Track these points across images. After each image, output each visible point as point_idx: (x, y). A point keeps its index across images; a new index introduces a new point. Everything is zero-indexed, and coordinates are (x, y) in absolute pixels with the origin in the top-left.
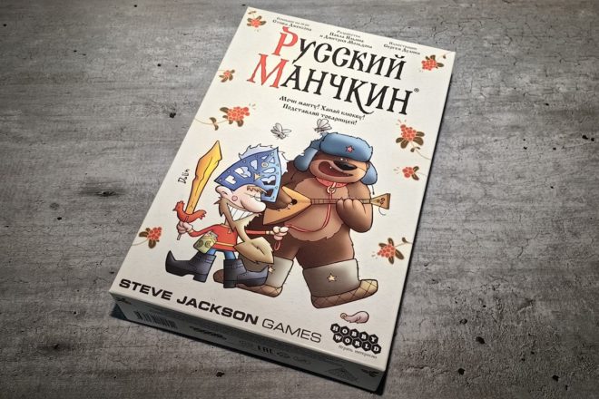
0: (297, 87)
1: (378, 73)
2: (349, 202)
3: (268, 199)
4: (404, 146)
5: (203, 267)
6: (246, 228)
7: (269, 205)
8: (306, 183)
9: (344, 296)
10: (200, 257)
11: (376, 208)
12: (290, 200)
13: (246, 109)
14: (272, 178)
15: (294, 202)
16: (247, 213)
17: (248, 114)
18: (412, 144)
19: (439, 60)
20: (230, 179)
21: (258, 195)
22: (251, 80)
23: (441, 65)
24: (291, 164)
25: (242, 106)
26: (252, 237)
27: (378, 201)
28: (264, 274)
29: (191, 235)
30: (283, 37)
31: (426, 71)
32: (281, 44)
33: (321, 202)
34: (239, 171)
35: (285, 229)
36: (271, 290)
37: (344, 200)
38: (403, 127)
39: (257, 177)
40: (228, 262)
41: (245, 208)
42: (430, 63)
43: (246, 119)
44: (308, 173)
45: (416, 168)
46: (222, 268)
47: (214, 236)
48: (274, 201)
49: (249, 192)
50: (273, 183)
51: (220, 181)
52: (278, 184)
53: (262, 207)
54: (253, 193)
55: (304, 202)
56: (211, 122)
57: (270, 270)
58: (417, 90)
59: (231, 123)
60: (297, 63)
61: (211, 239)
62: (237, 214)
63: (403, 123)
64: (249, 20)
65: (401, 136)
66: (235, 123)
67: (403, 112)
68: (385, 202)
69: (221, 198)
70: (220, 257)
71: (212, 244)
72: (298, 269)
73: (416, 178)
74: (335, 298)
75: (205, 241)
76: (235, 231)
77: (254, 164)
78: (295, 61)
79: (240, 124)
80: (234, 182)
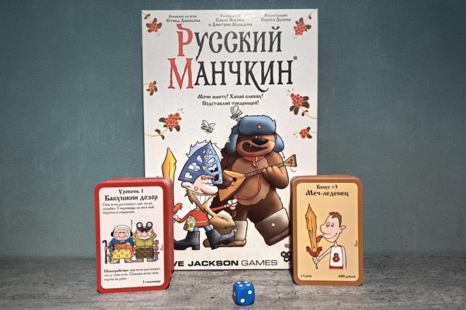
0: (207, 83)
1: (263, 50)
2: (270, 169)
3: (218, 182)
4: (296, 113)
5: (195, 240)
6: (211, 207)
7: (220, 187)
8: (238, 163)
9: (283, 234)
10: (190, 235)
11: (288, 168)
12: (231, 179)
13: (177, 115)
14: (215, 166)
15: (235, 179)
16: (208, 197)
17: (180, 119)
18: (302, 109)
19: (306, 22)
20: (188, 175)
21: (210, 181)
22: (171, 87)
23: (309, 27)
24: (224, 151)
25: (174, 114)
26: (217, 212)
27: (289, 162)
28: (232, 234)
29: (179, 222)
30: (181, 35)
31: (299, 36)
32: (181, 44)
33: (252, 174)
34: (191, 167)
35: (235, 201)
36: (240, 243)
37: (266, 168)
38: (292, 95)
39: (204, 168)
40: (208, 233)
41: (205, 194)
42: (301, 27)
43: (180, 123)
44: (237, 155)
45: (309, 129)
46: (206, 238)
47: (193, 218)
48: (222, 182)
49: (203, 181)
50: (216, 169)
51: (182, 178)
52: (220, 169)
53: (215, 189)
54: (206, 181)
55: (241, 178)
56: (157, 133)
57: (235, 230)
58: (295, 58)
59: (171, 130)
60: (199, 60)
61: (192, 221)
62: (202, 199)
63: (292, 93)
64: (148, 25)
65: (292, 105)
66: (174, 129)
67: (290, 82)
68: (293, 162)
69: (187, 190)
70: (202, 231)
71: (194, 224)
72: (251, 225)
73: (310, 137)
74: (279, 236)
75: (189, 223)
76: (205, 211)
77: (199, 158)
78: (197, 58)
79: (178, 129)
80: (191, 177)
